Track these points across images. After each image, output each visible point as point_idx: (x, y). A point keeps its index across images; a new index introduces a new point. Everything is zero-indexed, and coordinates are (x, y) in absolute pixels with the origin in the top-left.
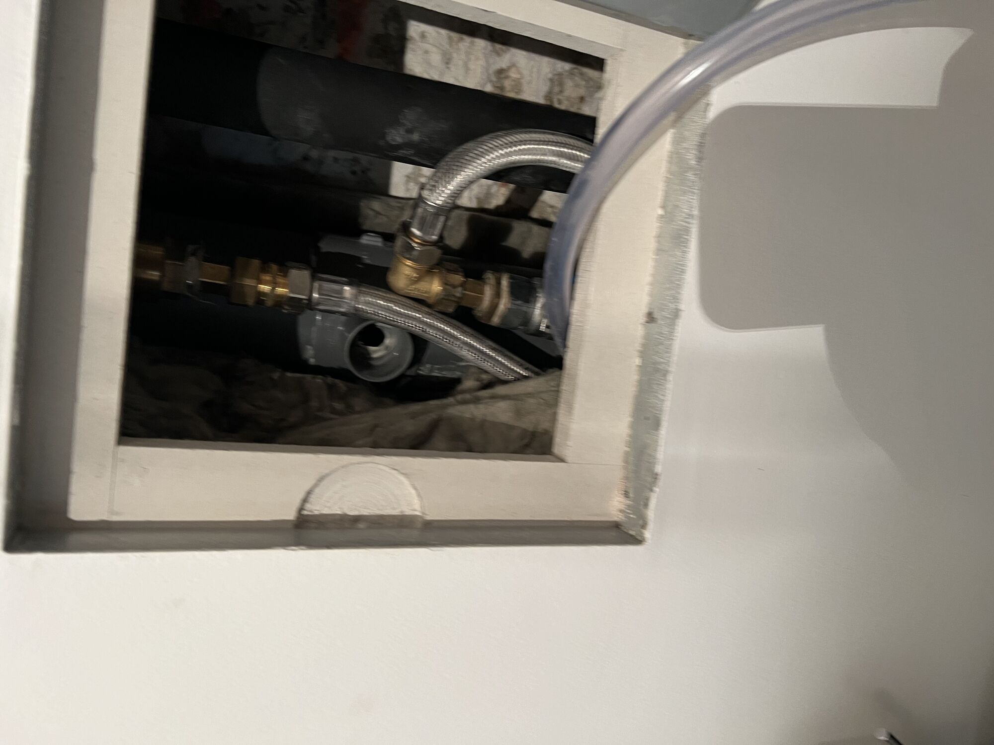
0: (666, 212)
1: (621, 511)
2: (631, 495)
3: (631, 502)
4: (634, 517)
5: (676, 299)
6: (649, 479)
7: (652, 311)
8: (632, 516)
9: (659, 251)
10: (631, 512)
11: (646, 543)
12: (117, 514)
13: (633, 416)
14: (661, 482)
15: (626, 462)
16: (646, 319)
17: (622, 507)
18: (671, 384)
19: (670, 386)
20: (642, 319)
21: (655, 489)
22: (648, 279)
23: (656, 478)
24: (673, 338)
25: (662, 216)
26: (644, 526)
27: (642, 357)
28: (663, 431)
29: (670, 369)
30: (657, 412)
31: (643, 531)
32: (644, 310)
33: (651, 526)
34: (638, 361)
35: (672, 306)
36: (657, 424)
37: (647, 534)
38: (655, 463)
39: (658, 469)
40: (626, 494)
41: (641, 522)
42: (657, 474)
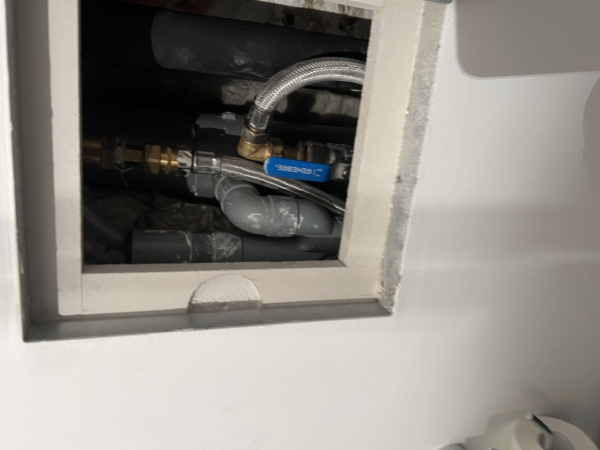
0: (410, 113)
1: (379, 293)
2: (385, 284)
3: (385, 289)
4: (386, 298)
5: (415, 171)
6: (396, 278)
7: (399, 175)
8: (385, 297)
9: (405, 138)
10: (385, 295)
11: (393, 315)
12: (85, 311)
13: (387, 238)
14: (402, 281)
15: (383, 264)
16: (397, 180)
17: (380, 291)
18: (409, 224)
19: (409, 225)
20: (395, 180)
21: (398, 284)
22: (399, 155)
23: (399, 278)
24: (413, 196)
25: (407, 115)
26: (392, 305)
27: (393, 203)
28: (404, 252)
29: (409, 214)
30: (402, 239)
31: (392, 307)
32: (396, 174)
33: (396, 306)
34: (391, 206)
35: (412, 175)
36: (401, 247)
37: (394, 310)
38: (399, 269)
39: (401, 273)
40: (382, 284)
41: (390, 302)
42: (400, 276)
